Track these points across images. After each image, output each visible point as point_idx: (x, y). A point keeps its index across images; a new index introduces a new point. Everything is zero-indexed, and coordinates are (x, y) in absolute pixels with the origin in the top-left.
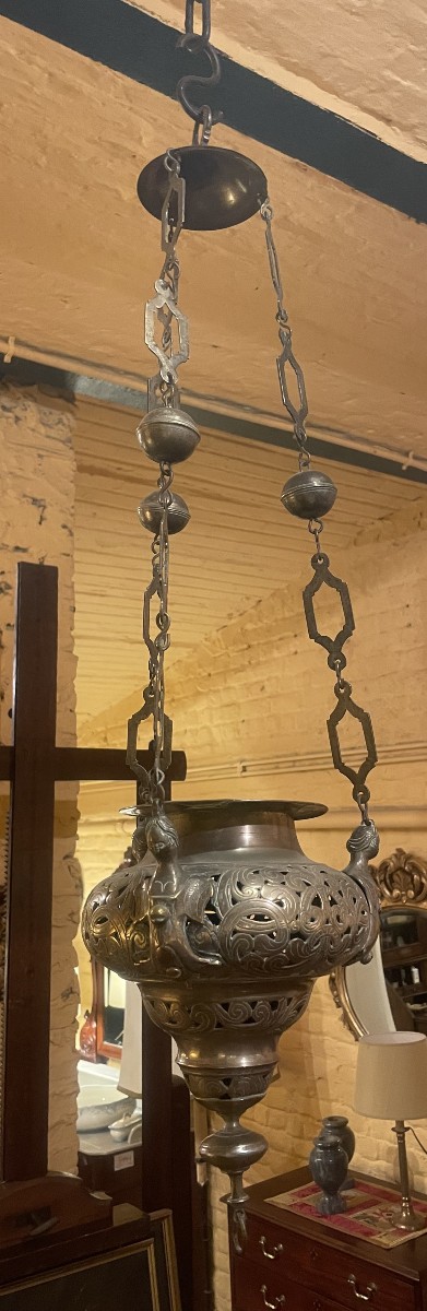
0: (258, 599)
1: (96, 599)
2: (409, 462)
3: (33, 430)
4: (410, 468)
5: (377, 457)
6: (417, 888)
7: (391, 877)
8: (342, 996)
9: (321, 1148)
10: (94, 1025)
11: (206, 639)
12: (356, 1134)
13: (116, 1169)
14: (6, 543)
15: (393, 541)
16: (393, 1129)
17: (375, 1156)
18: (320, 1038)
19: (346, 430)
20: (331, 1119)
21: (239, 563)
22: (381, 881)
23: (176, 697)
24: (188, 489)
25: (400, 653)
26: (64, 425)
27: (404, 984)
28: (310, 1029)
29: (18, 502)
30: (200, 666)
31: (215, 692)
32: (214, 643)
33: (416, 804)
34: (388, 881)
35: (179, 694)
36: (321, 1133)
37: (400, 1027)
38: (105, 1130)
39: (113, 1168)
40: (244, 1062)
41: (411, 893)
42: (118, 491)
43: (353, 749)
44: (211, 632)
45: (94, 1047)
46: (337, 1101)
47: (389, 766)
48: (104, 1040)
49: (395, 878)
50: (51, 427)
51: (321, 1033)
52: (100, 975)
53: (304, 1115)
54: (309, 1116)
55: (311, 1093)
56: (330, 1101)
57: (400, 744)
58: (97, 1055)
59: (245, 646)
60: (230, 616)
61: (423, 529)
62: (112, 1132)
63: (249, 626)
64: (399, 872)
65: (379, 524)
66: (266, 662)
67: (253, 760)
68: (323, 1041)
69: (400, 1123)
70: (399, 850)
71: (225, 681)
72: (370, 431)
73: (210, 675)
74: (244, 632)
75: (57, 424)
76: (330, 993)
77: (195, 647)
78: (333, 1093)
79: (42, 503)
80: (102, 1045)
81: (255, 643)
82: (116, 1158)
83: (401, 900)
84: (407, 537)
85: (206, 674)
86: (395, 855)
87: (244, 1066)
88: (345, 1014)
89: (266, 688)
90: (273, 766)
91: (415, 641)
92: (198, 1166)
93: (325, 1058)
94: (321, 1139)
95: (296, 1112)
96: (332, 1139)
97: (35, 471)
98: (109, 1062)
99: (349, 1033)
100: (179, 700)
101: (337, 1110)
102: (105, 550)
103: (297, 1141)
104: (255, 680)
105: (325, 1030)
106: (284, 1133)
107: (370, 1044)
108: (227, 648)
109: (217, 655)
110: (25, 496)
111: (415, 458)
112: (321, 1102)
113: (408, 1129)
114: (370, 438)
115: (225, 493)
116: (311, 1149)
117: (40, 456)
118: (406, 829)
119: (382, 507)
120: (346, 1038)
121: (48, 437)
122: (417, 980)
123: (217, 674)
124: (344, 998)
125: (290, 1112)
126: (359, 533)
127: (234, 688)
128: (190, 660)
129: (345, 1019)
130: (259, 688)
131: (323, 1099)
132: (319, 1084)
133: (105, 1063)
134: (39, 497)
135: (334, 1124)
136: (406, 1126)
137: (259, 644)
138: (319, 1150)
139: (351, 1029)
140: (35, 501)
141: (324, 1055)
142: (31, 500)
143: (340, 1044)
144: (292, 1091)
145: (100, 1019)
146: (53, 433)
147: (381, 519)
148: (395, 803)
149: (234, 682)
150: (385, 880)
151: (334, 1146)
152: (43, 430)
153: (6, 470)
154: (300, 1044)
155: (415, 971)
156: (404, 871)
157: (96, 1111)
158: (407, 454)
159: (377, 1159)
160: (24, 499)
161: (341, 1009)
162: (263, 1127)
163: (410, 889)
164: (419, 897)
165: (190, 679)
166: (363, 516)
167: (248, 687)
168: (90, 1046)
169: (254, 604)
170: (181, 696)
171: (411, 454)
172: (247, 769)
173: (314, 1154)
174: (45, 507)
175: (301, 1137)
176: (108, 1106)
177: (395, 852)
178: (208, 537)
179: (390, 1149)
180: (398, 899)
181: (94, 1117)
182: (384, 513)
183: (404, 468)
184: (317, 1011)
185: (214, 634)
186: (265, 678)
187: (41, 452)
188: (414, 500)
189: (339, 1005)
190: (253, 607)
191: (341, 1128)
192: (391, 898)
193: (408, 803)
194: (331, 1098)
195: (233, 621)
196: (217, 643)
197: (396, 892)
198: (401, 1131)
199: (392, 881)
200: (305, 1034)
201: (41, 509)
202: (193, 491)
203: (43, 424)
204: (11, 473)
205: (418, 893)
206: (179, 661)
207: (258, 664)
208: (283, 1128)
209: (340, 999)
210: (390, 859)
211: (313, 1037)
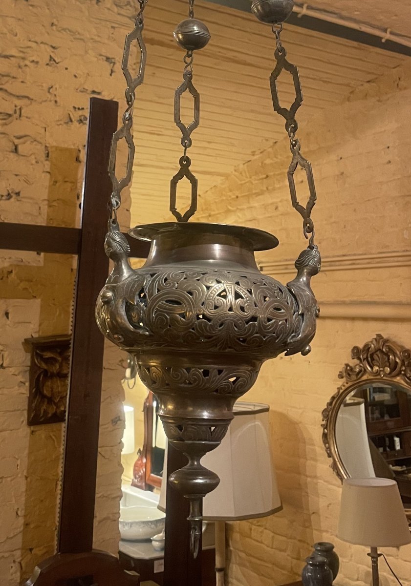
0: (275, 141)
1: (155, 137)
2: (387, 36)
3: (109, 9)
4: (388, 41)
5: (362, 32)
6: (392, 365)
7: (372, 355)
8: (332, 448)
9: (311, 565)
10: (144, 460)
11: (235, 171)
12: (340, 559)
13: (155, 572)
14: (86, 88)
15: (378, 98)
16: (369, 554)
17: (356, 577)
18: (315, 481)
19: (337, 11)
20: (320, 544)
21: (260, 113)
22: (364, 359)
23: (213, 213)
24: (223, 57)
25: (381, 183)
26: (131, 6)
27: (388, 449)
28: (308, 473)
29: (96, 59)
30: (230, 191)
31: (241, 210)
32: (241, 173)
33: (393, 300)
34: (369, 359)
35: (214, 211)
36: (313, 555)
37: (377, 475)
38: (149, 541)
39: (153, 571)
40: (206, 415)
41: (388, 370)
42: (172, 57)
43: (344, 256)
44: (238, 165)
45: (144, 477)
46: (327, 531)
47: (372, 270)
48: (152, 472)
49: (375, 357)
50: (121, 7)
51: (315, 477)
52: (150, 422)
53: (300, 541)
54: (304, 542)
55: (307, 524)
56: (321, 531)
57: (381, 253)
58: (146, 484)
59: (264, 176)
60: (253, 153)
61: (400, 89)
62: (153, 542)
63: (268, 161)
64: (378, 353)
65: (367, 85)
66: (279, 188)
67: (268, 262)
68: (316, 484)
69: (374, 550)
70: (379, 336)
71: (249, 202)
72: (356, 13)
73: (237, 197)
74: (263, 165)
75: (126, 5)
76: (323, 446)
77: (227, 176)
78: (324, 525)
79: (113, 61)
80: (149, 476)
81: (272, 174)
82: (156, 563)
83: (379, 375)
84: (389, 96)
85: (234, 197)
86: (376, 339)
87: (206, 417)
88: (335, 463)
89: (279, 208)
90: (283, 267)
91: (394, 174)
92: (217, 574)
93: (319, 497)
94: (312, 558)
95: (295, 538)
96: (320, 559)
97: (109, 38)
98: (155, 490)
99: (337, 477)
100: (214, 215)
101: (326, 538)
102: (161, 100)
103: (295, 561)
104: (270, 201)
105: (318, 475)
106: (286, 554)
107: (351, 485)
108: (251, 178)
109: (243, 182)
110: (101, 55)
111: (391, 33)
112: (315, 532)
113: (380, 555)
114: (356, 17)
115: (249, 59)
116: (304, 566)
117: (113, 27)
118: (385, 319)
119: (369, 73)
120: (334, 482)
121: (119, 14)
122: (398, 447)
123: (243, 197)
124: (334, 449)
125: (290, 538)
126: (352, 92)
127: (255, 207)
128: (223, 186)
129: (335, 467)
130: (274, 208)
131: (316, 530)
132: (313, 517)
133: (152, 491)
134: (110, 56)
135: (323, 548)
136: (379, 553)
137: (274, 175)
138: (309, 566)
139: (339, 474)
140: (108, 59)
141: (317, 495)
142: (105, 58)
143: (330, 486)
144: (292, 522)
145: (149, 457)
146: (123, 12)
147: (368, 82)
148: (376, 299)
149: (256, 203)
150: (367, 358)
151: (322, 565)
152: (116, 9)
153: (88, 36)
154: (299, 484)
155: (397, 440)
156: (382, 352)
157: (142, 526)
158: (385, 31)
159: (358, 580)
160: (100, 57)
161: (331, 459)
162: (269, 549)
163: (386, 366)
164: (394, 373)
165: (222, 200)
166: (355, 80)
167: (265, 207)
168: (140, 476)
169: (272, 144)
170: (217, 212)
171: (389, 30)
172: (264, 268)
173: (305, 569)
174: (114, 63)
175: (298, 559)
176: (151, 522)
177: (375, 337)
178: (236, 92)
179: (368, 572)
180: (378, 373)
181: (141, 530)
182: (370, 77)
183: (383, 41)
184: (312, 459)
185: (241, 166)
186: (279, 200)
187: (114, 25)
188: (394, 68)
189: (330, 455)
190: (270, 147)
191: (328, 550)
192: (372, 373)
193: (386, 298)
194: (322, 529)
195: (256, 157)
196: (244, 174)
197: (376, 368)
198: (375, 556)
199: (373, 359)
200: (303, 477)
201: (112, 64)
202: (227, 58)
203: (116, 5)
204: (92, 39)
205: (393, 370)
206: (215, 186)
207: (274, 189)
208: (284, 551)
209: (330, 450)
210: (372, 342)
211: (309, 479)
